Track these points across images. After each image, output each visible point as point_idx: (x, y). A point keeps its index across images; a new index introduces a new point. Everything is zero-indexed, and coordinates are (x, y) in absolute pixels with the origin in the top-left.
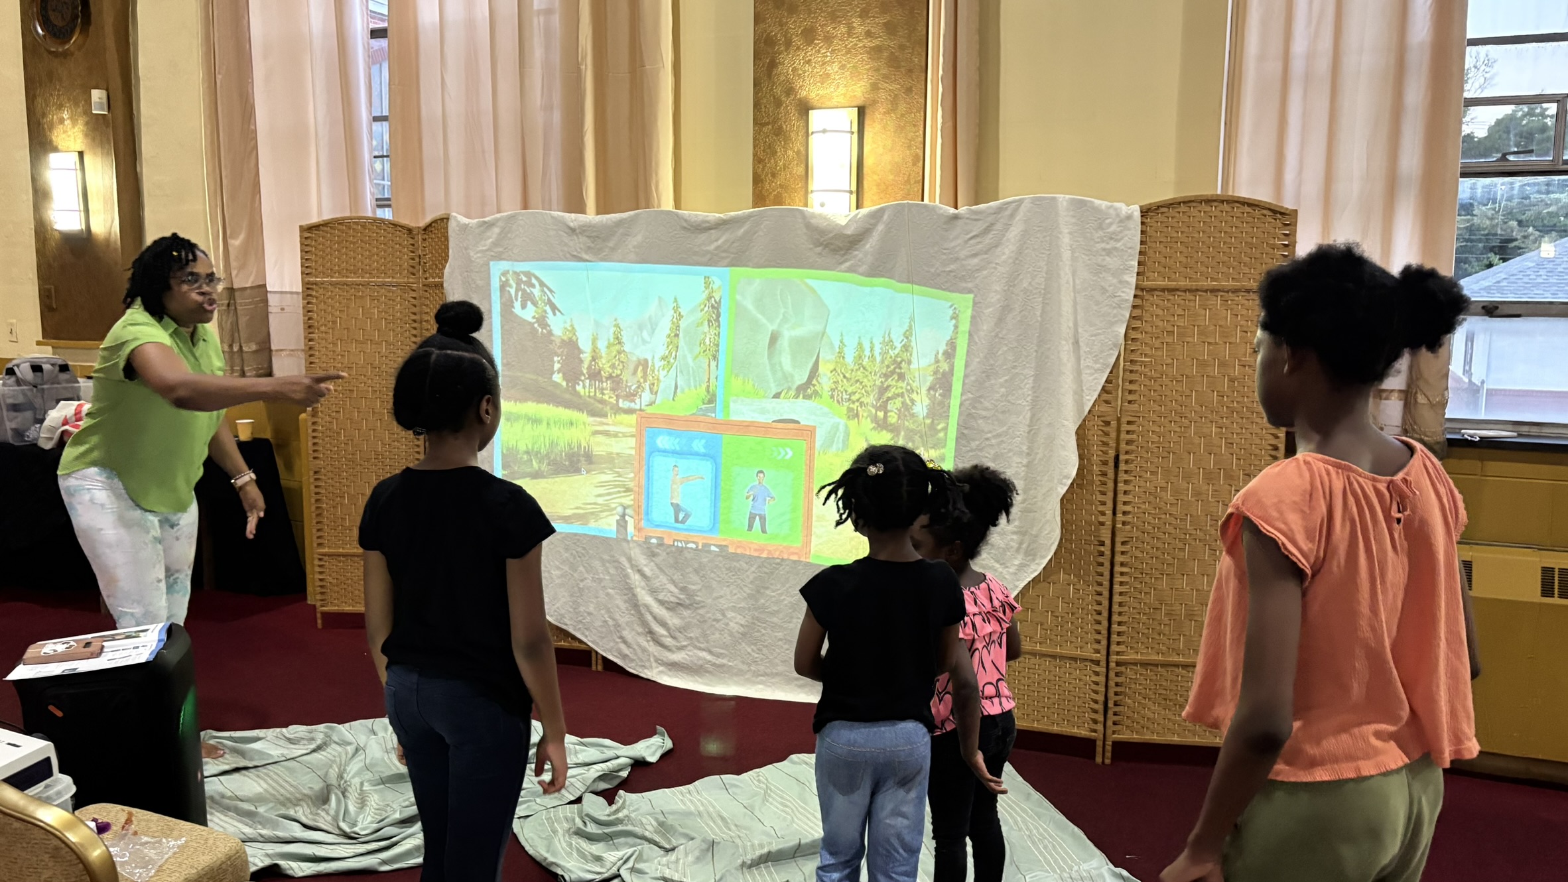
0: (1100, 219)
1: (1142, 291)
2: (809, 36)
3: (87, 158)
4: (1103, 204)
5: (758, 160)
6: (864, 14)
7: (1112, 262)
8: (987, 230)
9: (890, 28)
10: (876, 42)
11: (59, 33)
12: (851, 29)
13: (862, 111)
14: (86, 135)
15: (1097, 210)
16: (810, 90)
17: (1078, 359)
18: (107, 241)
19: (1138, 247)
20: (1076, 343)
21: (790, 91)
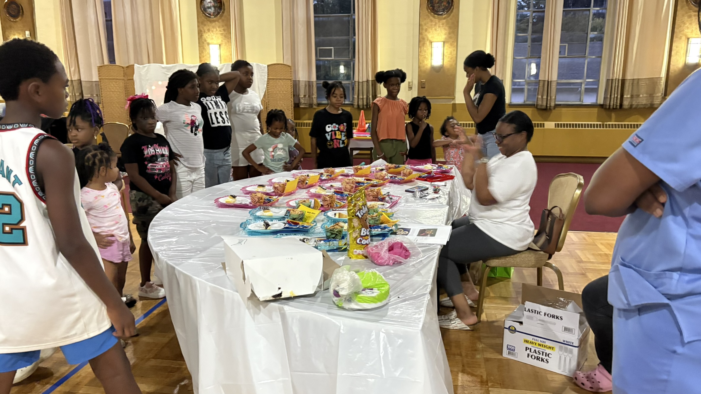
1: (268, 79)
2: (209, 30)
5: (200, 54)
6: (219, 27)
7: (263, 74)
9: (224, 30)
10: (221, 33)
11: (14, 17)
12: (217, 30)
13: (220, 45)
15: (260, 65)
16: (209, 41)
17: (259, 90)
19: (267, 72)
20: (259, 88)
21: (205, 41)
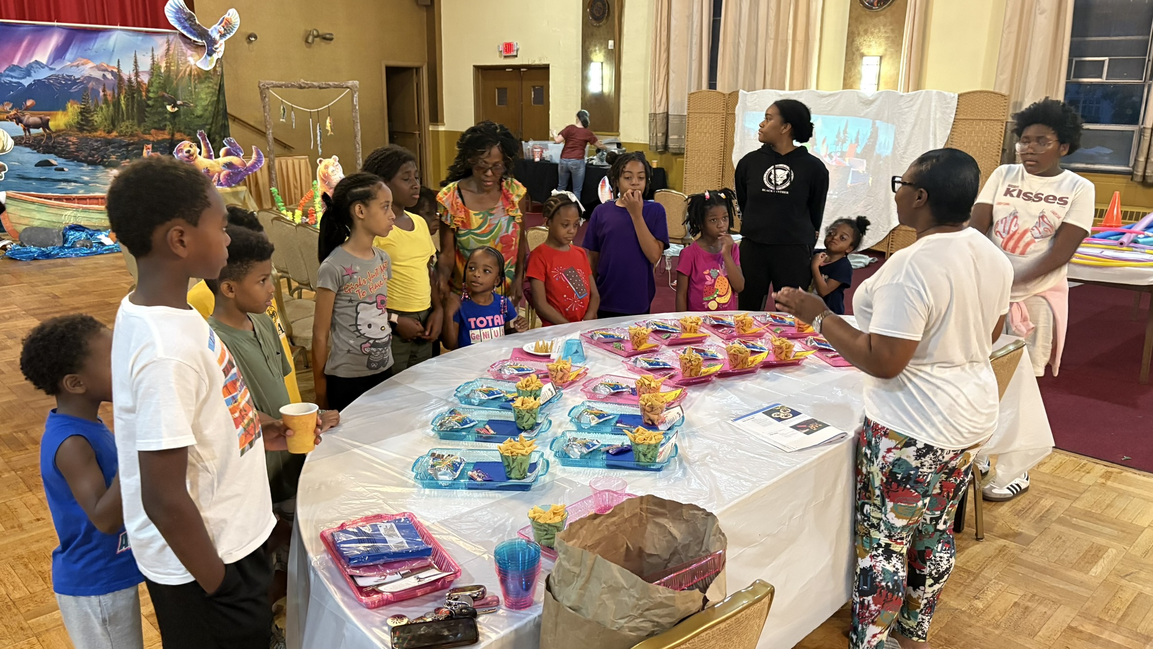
0: (945, 97)
1: (956, 120)
2: (866, 32)
3: (604, 64)
4: (946, 93)
5: (845, 73)
6: (884, 26)
7: (949, 111)
8: (911, 100)
9: (893, 31)
10: (888, 35)
11: (598, 19)
12: (879, 29)
13: (881, 57)
14: (604, 56)
15: (944, 95)
16: (864, 50)
18: (609, 95)
19: (956, 106)
21: (858, 50)
